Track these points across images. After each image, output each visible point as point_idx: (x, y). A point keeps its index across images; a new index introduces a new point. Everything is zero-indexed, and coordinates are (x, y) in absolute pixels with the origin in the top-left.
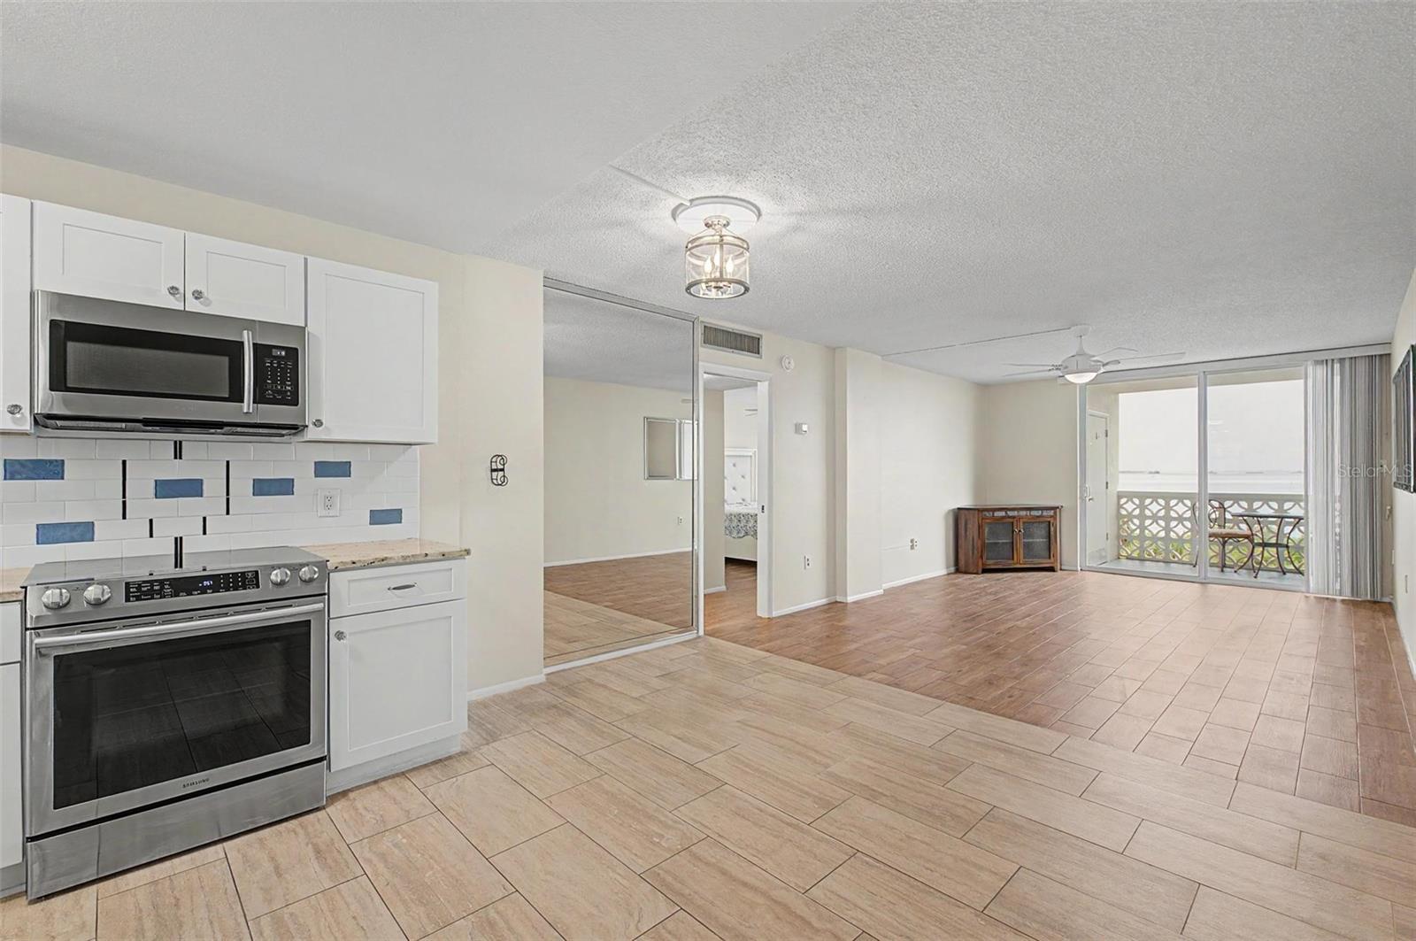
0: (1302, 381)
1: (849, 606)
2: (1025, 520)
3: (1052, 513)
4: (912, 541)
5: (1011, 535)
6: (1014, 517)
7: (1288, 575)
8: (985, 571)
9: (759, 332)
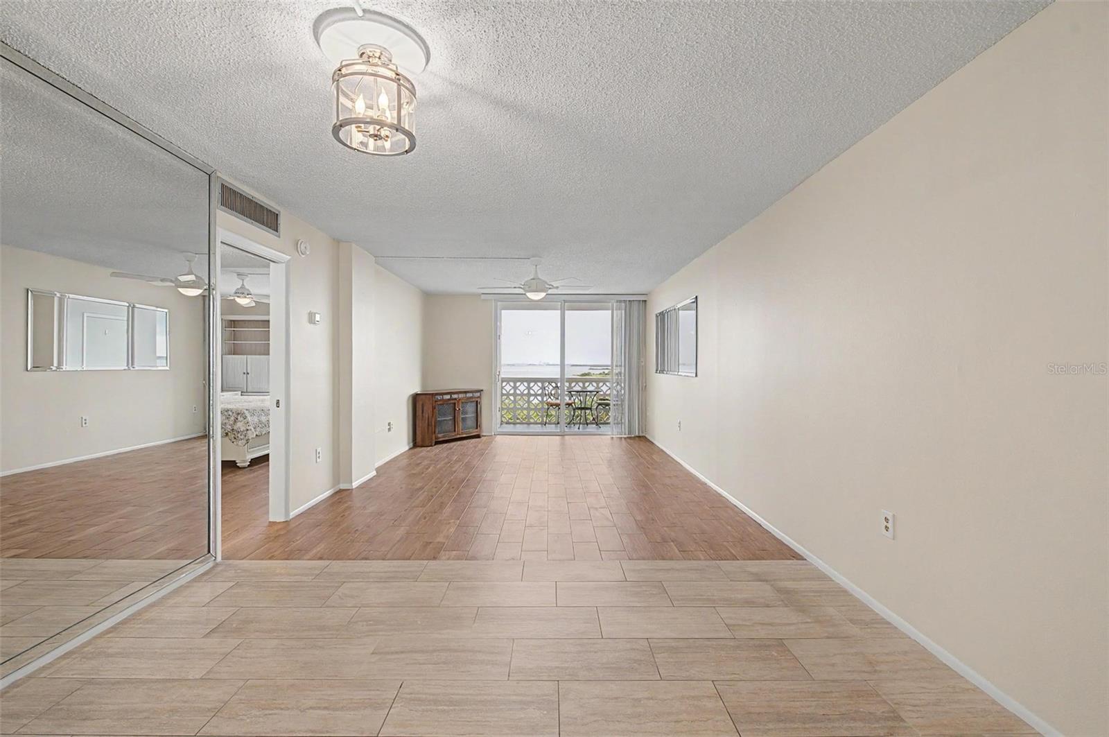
0: (610, 311)
1: (354, 492)
2: (463, 401)
3: (478, 394)
4: (389, 424)
5: (452, 413)
6: (455, 399)
7: (589, 425)
8: (437, 443)
9: (279, 208)
